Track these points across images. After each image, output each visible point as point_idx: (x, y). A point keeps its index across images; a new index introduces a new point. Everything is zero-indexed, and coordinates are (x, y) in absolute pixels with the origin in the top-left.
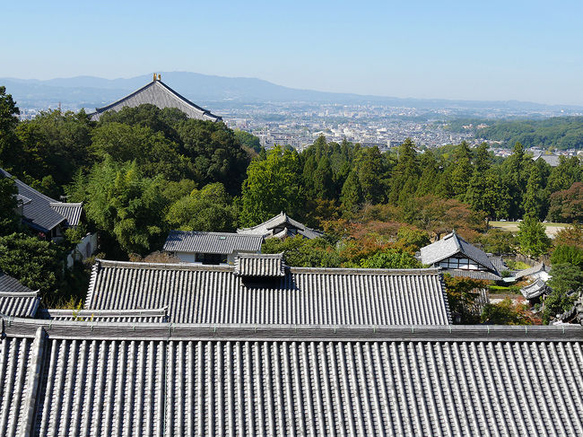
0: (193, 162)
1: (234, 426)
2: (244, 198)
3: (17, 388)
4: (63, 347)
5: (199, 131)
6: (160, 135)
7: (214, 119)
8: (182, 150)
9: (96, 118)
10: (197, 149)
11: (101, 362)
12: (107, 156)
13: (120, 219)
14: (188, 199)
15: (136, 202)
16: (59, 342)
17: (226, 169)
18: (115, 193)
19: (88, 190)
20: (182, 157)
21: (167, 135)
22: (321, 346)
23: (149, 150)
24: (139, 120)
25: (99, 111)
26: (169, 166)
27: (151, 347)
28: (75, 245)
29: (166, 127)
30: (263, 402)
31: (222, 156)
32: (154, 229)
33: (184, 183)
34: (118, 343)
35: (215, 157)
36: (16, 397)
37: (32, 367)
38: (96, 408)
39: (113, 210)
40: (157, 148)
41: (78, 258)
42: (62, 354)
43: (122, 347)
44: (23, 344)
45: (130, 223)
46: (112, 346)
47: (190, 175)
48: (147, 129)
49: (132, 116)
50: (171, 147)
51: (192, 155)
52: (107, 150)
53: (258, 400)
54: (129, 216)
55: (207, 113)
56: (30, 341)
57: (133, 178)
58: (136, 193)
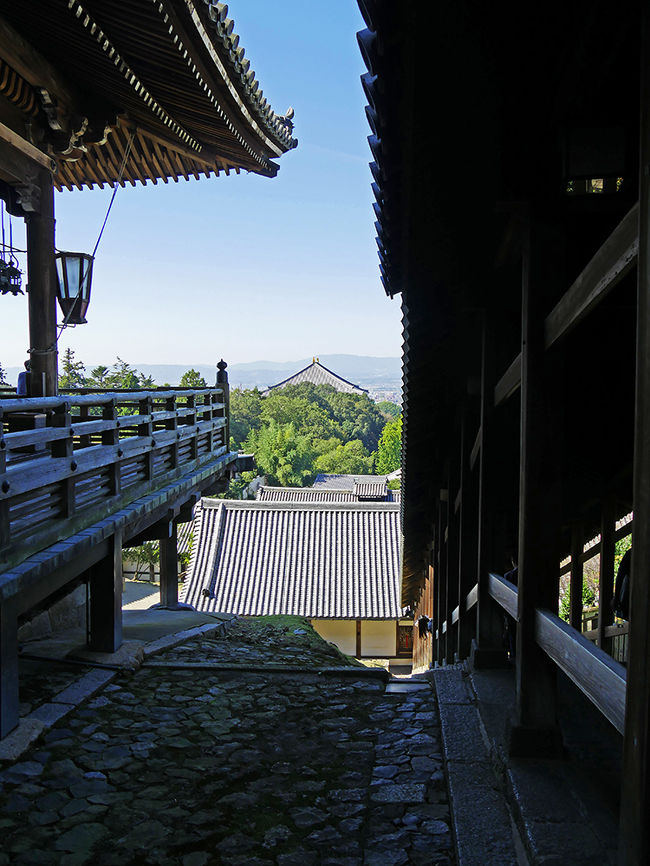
0: (341, 425)
1: (325, 555)
2: (381, 453)
3: (209, 535)
4: (233, 514)
5: (346, 400)
6: (315, 405)
7: (361, 393)
8: (332, 416)
9: (267, 394)
10: (344, 415)
11: (254, 522)
12: (271, 420)
13: (280, 465)
14: (334, 452)
15: (293, 453)
16: (232, 511)
17: (367, 431)
18: (278, 447)
19: (259, 445)
20: (331, 422)
21: (320, 405)
22: (377, 514)
23: (307, 416)
24: (299, 394)
25: (270, 388)
26: (321, 428)
27: (281, 514)
28: (248, 483)
29: (320, 398)
30: (342, 543)
31: (364, 420)
32: (306, 473)
33: (333, 440)
34: (263, 512)
35: (357, 421)
36: (209, 539)
37: (217, 524)
38: (251, 544)
39: (276, 459)
40: (312, 414)
41: (250, 493)
42: (233, 517)
43: (265, 514)
44: (212, 513)
45: (288, 468)
46: (260, 514)
47: (338, 435)
48: (305, 400)
49: (293, 392)
50: (323, 414)
51: (341, 420)
52: (272, 416)
53: (339, 542)
54: (287, 463)
55: (357, 387)
56: (216, 510)
57: (291, 436)
58: (292, 446)
